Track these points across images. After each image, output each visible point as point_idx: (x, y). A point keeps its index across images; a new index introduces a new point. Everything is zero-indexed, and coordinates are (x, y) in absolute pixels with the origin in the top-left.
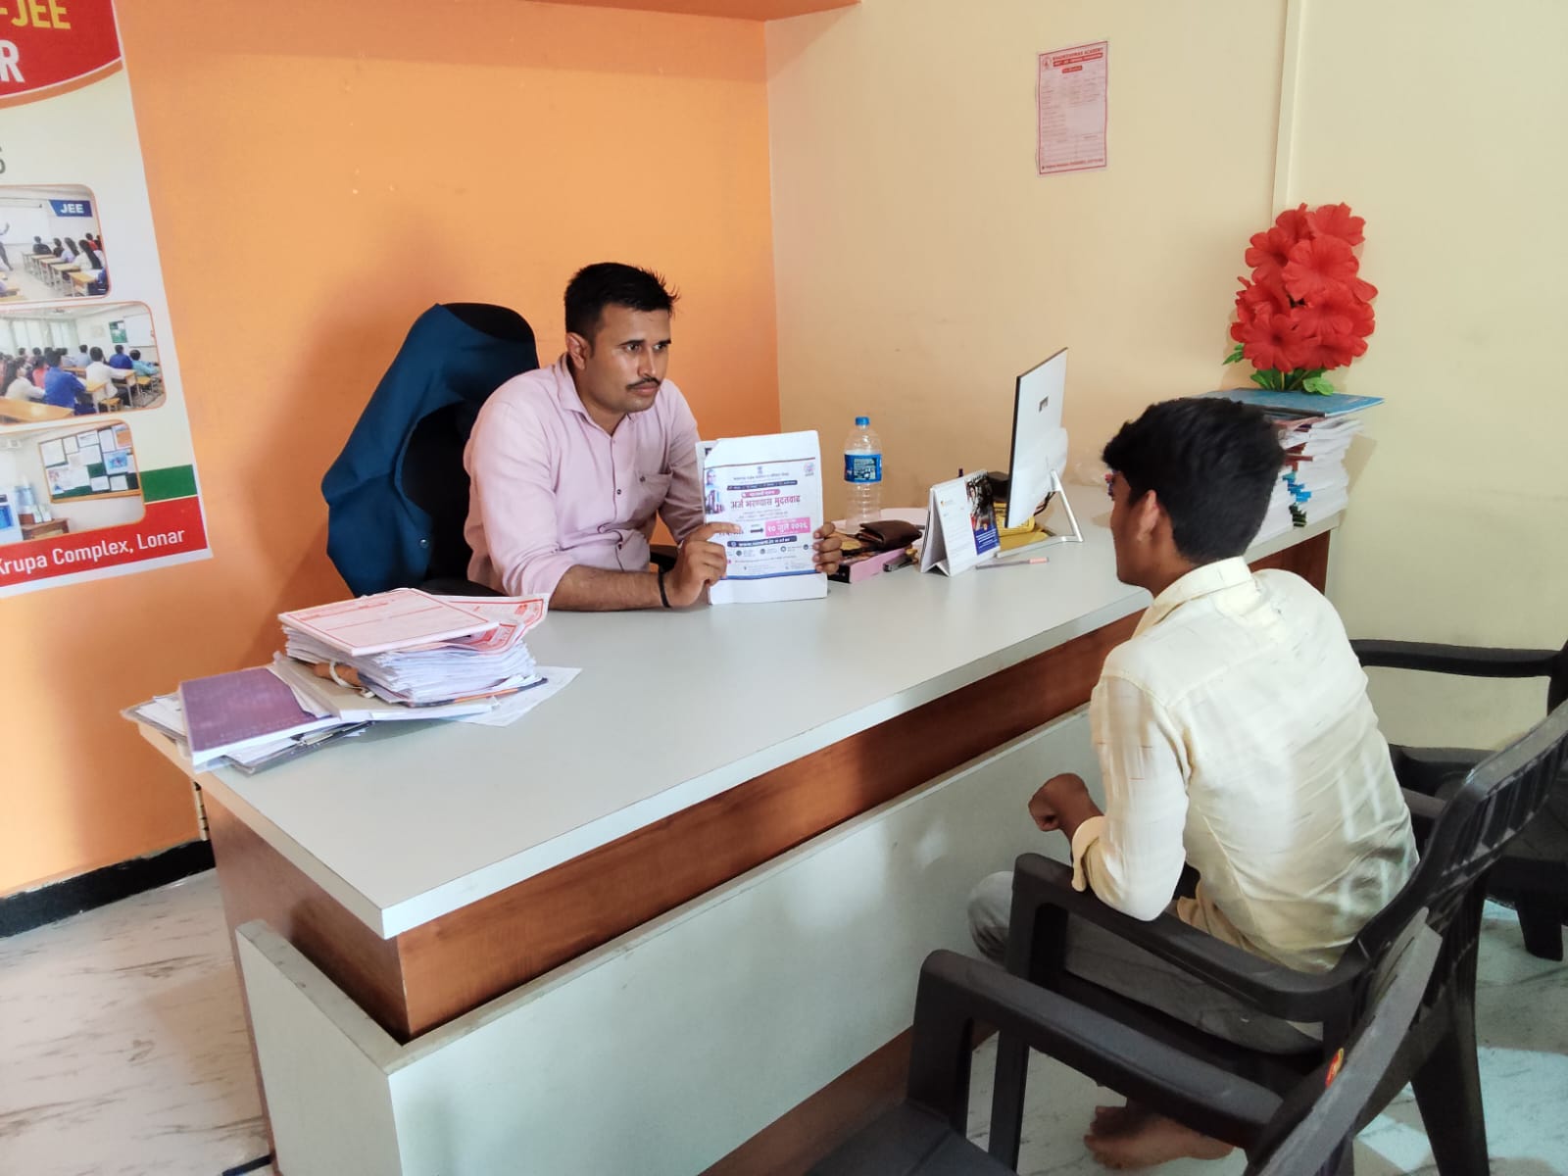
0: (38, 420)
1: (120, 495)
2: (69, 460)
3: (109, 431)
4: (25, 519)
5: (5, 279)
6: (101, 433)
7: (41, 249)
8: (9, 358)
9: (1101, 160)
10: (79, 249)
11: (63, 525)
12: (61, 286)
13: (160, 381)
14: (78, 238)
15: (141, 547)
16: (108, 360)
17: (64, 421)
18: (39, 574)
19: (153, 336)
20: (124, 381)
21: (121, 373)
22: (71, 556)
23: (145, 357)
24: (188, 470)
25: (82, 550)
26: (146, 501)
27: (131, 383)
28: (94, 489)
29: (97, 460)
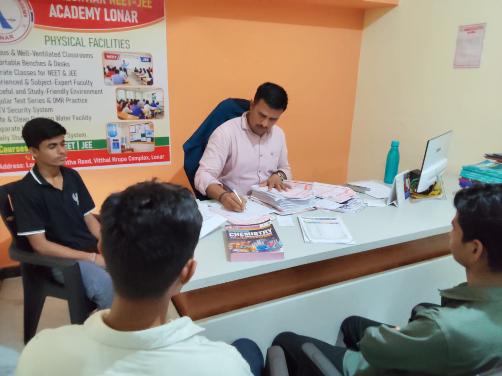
0: (130, 119)
1: (149, 143)
2: (136, 132)
3: (148, 125)
4: (123, 147)
5: (126, 79)
6: (146, 125)
7: (136, 71)
8: (124, 101)
9: (477, 65)
10: (146, 71)
11: (132, 150)
12: (140, 82)
13: (163, 112)
14: (146, 68)
15: (152, 159)
16: (150, 104)
17: (136, 120)
18: (124, 163)
19: (163, 98)
20: (154, 111)
21: (153, 108)
22: (134, 159)
23: (160, 104)
24: (168, 138)
25: (136, 157)
26: (155, 145)
27: (156, 111)
28: (142, 141)
29: (143, 133)
